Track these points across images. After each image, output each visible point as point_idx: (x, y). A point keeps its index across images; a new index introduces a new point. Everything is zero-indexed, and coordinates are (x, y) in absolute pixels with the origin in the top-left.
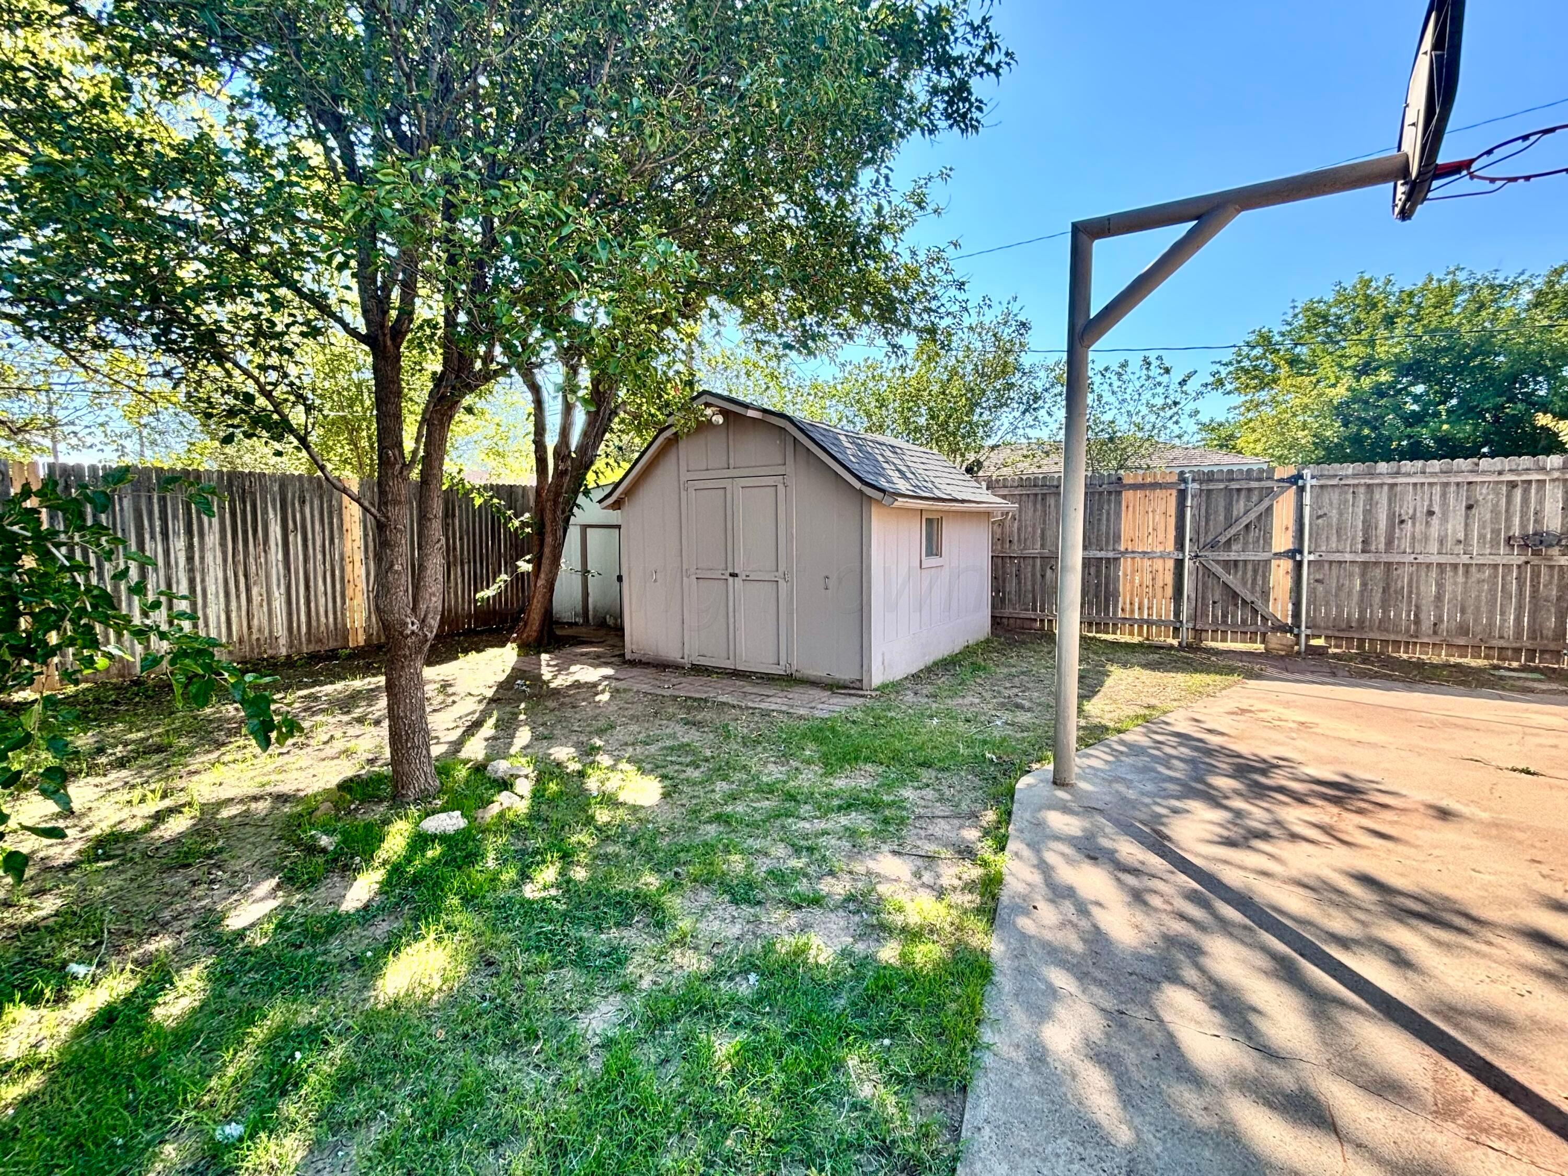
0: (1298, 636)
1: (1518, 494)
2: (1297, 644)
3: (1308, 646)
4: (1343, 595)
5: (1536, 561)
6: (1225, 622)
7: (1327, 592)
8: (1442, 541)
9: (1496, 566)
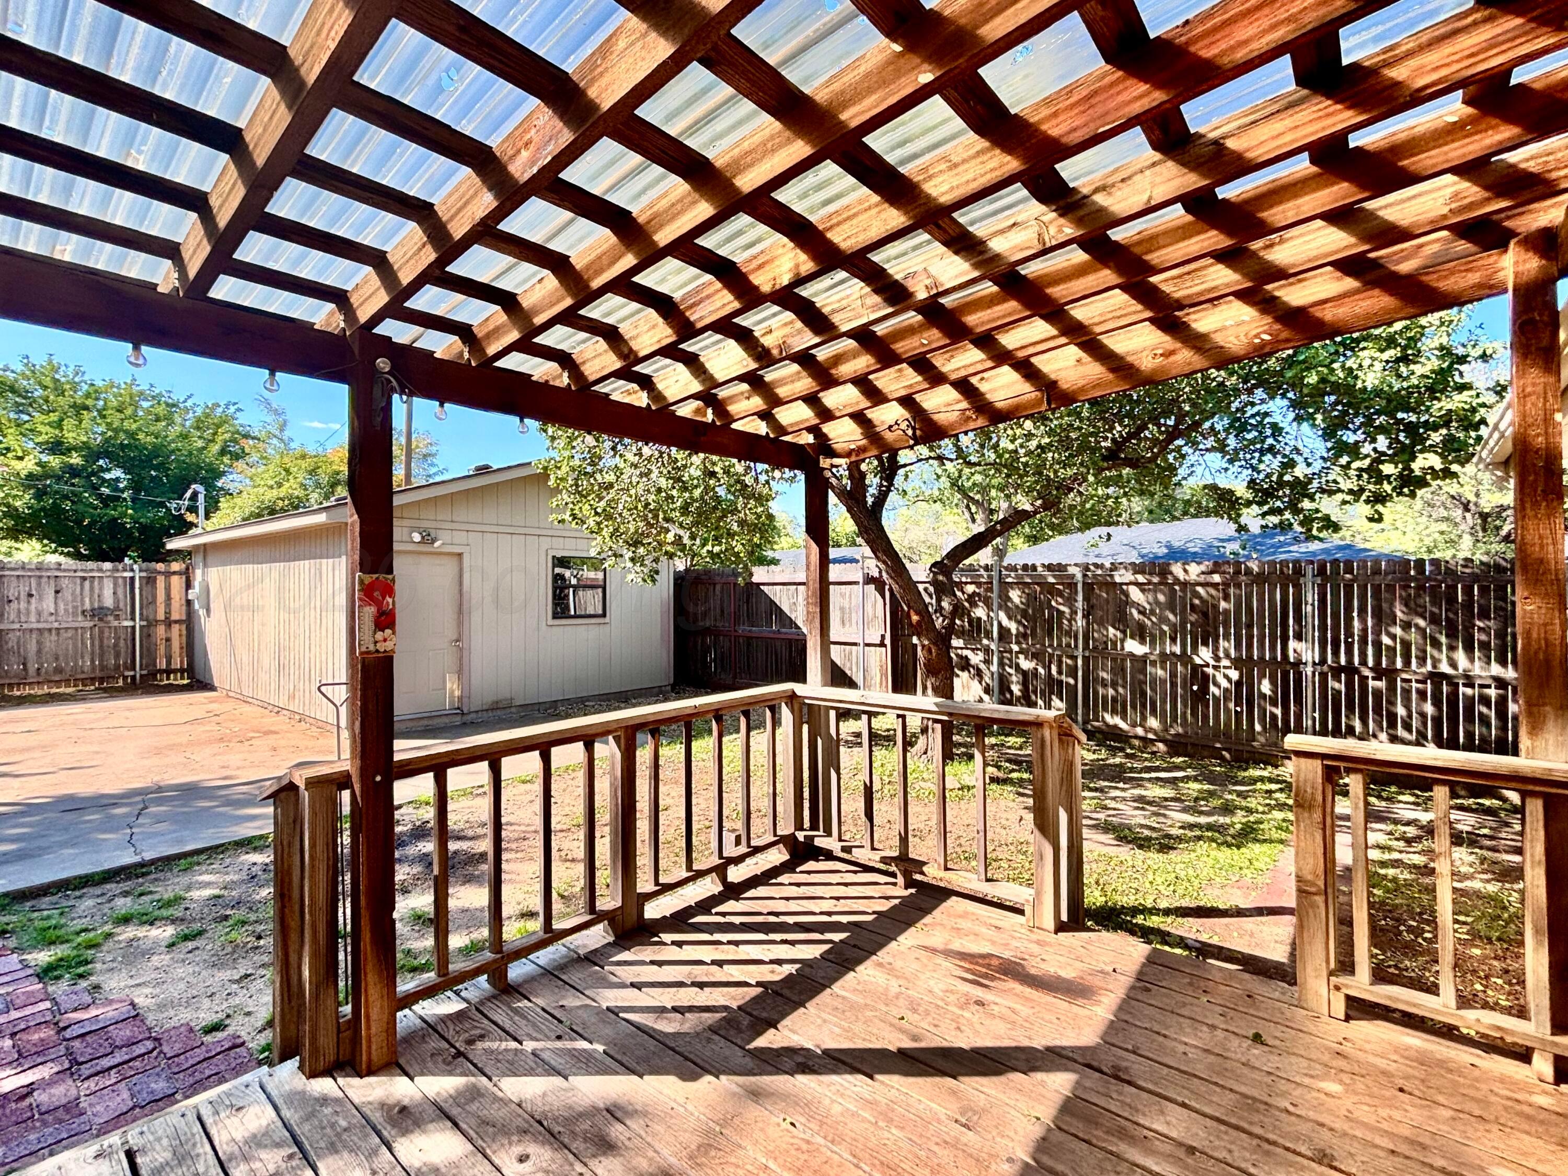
1: (87, 583)
5: (101, 624)
8: (39, 614)
9: (76, 629)
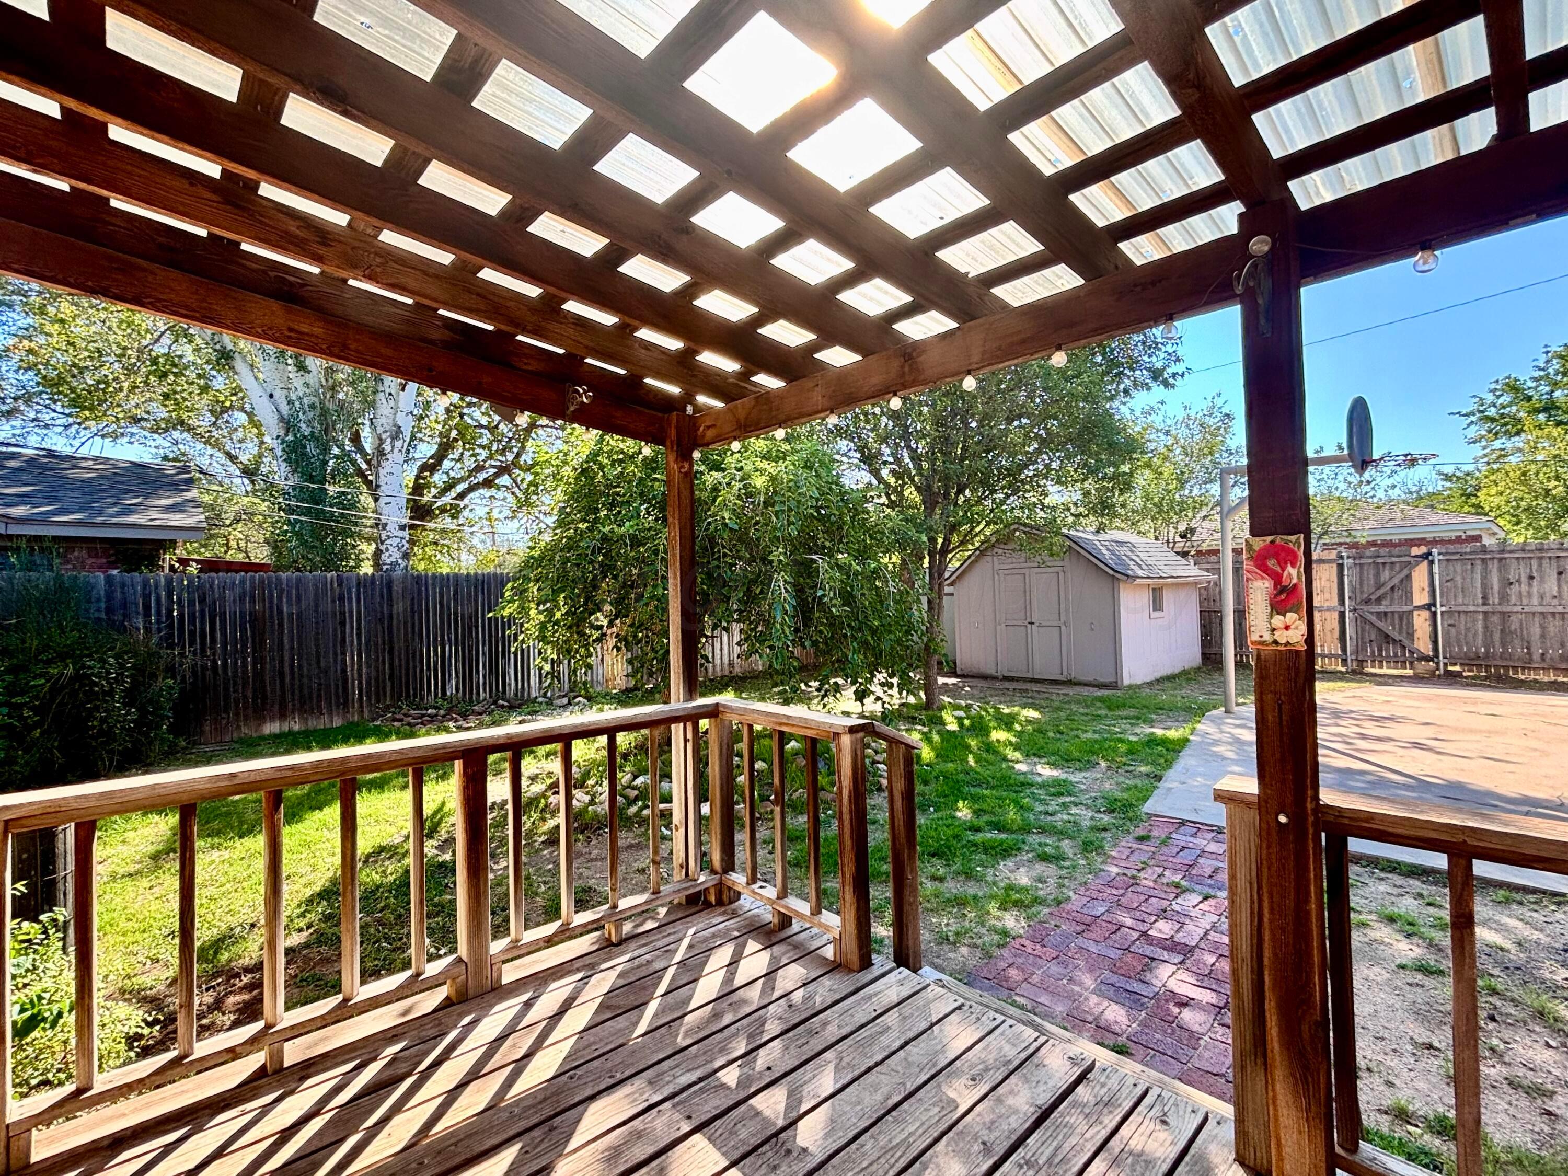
0: (1438, 664)
2: (1438, 669)
3: (1446, 671)
4: (1470, 635)
6: (1380, 655)
7: (1458, 633)
8: (1542, 597)
